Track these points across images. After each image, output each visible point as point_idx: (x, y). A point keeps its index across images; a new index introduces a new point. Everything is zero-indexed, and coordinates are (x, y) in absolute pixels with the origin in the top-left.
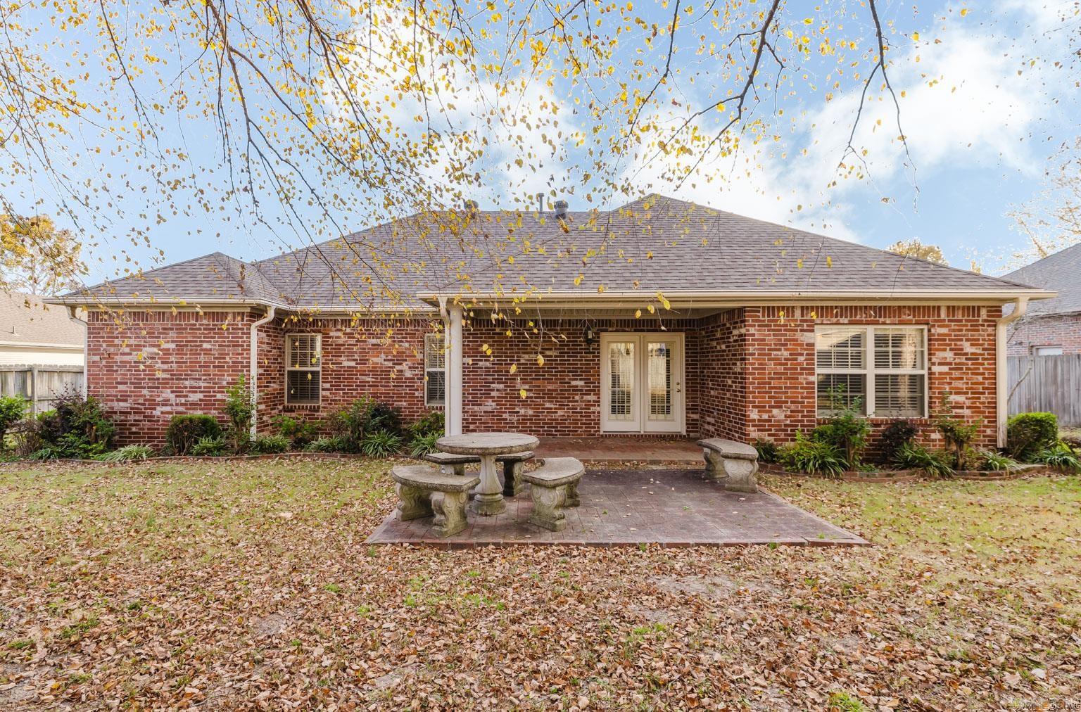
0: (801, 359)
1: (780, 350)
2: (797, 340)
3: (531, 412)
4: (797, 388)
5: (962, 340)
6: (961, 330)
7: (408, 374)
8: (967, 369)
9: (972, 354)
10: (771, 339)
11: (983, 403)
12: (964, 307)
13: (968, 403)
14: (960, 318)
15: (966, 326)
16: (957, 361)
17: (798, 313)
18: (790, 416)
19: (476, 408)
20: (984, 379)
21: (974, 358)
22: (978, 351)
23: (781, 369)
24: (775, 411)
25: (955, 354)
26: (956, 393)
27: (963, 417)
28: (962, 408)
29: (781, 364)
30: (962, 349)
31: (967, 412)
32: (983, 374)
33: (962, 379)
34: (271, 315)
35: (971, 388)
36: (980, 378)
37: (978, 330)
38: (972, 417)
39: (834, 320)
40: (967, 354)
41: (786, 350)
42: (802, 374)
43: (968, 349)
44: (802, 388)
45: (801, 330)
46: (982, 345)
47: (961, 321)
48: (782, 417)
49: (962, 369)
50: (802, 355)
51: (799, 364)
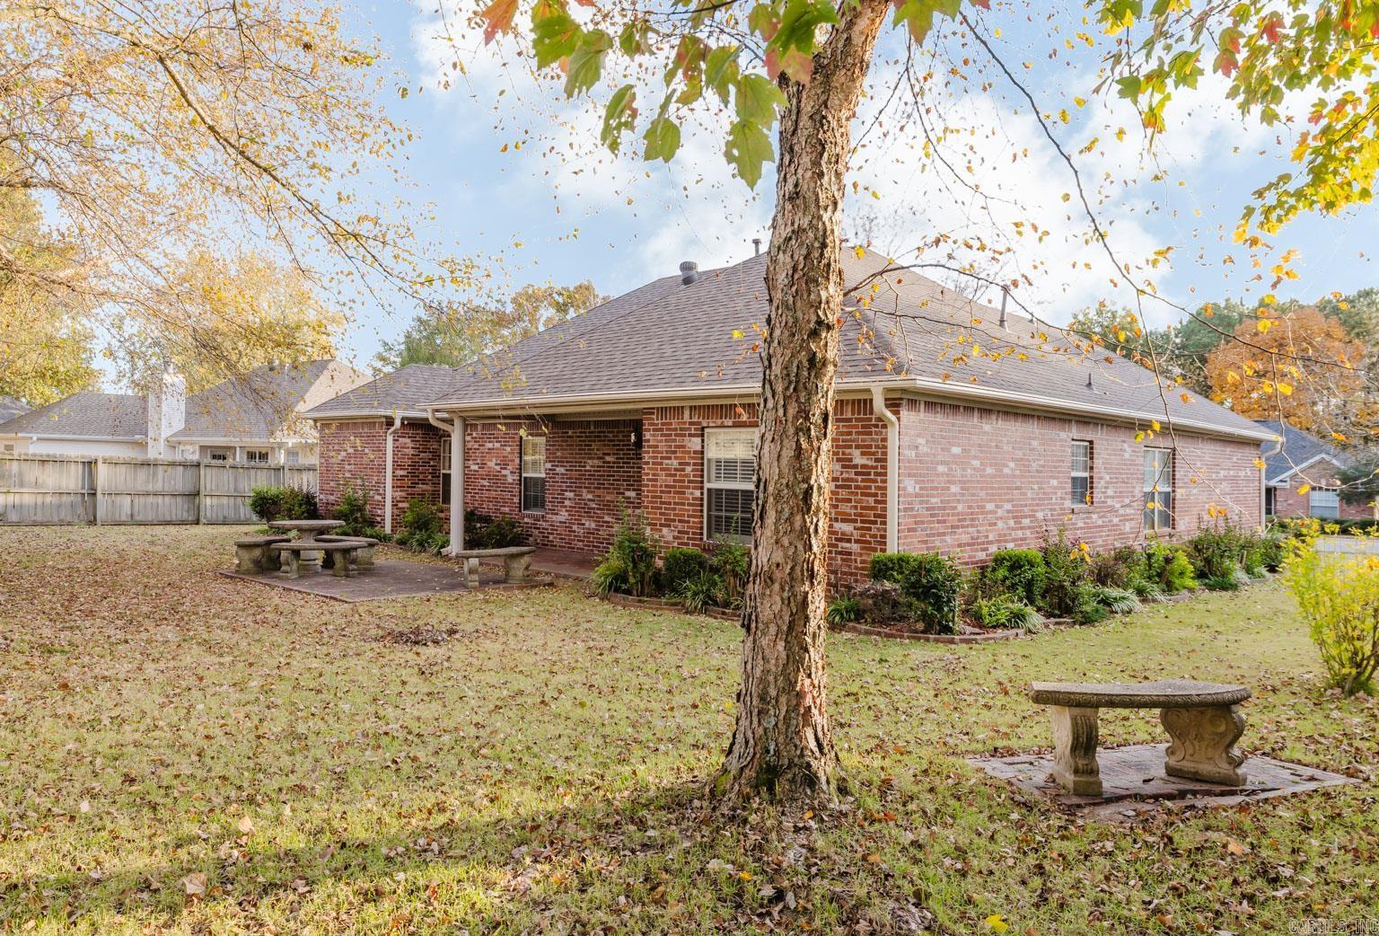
0: (689, 469)
1: (670, 458)
2: (683, 447)
3: (593, 525)
4: (683, 504)
5: (850, 447)
6: (850, 433)
7: (510, 480)
8: (856, 487)
9: (864, 466)
10: (662, 446)
11: (874, 536)
12: (853, 401)
13: (856, 534)
14: (849, 416)
15: (857, 427)
16: (845, 475)
17: (687, 413)
18: (677, 538)
19: (554, 517)
20: (876, 501)
21: (864, 471)
22: (870, 463)
23: (670, 481)
24: (665, 530)
25: (843, 467)
26: (843, 521)
27: (850, 554)
28: (849, 541)
29: (671, 475)
30: (851, 460)
31: (855, 547)
32: (876, 495)
33: (849, 501)
34: (398, 423)
35: (861, 515)
36: (871, 500)
37: (870, 433)
38: (861, 555)
39: (719, 422)
40: (856, 466)
41: (676, 458)
42: (688, 488)
43: (859, 460)
44: (689, 504)
45: (690, 435)
46: (874, 454)
47: (849, 420)
48: (671, 539)
49: (850, 487)
50: (688, 464)
51: (687, 475)
